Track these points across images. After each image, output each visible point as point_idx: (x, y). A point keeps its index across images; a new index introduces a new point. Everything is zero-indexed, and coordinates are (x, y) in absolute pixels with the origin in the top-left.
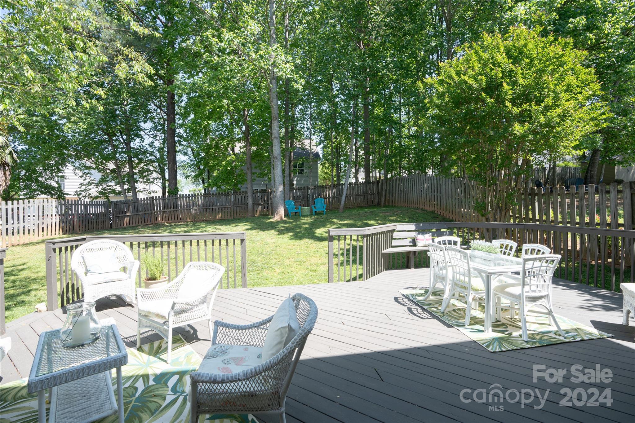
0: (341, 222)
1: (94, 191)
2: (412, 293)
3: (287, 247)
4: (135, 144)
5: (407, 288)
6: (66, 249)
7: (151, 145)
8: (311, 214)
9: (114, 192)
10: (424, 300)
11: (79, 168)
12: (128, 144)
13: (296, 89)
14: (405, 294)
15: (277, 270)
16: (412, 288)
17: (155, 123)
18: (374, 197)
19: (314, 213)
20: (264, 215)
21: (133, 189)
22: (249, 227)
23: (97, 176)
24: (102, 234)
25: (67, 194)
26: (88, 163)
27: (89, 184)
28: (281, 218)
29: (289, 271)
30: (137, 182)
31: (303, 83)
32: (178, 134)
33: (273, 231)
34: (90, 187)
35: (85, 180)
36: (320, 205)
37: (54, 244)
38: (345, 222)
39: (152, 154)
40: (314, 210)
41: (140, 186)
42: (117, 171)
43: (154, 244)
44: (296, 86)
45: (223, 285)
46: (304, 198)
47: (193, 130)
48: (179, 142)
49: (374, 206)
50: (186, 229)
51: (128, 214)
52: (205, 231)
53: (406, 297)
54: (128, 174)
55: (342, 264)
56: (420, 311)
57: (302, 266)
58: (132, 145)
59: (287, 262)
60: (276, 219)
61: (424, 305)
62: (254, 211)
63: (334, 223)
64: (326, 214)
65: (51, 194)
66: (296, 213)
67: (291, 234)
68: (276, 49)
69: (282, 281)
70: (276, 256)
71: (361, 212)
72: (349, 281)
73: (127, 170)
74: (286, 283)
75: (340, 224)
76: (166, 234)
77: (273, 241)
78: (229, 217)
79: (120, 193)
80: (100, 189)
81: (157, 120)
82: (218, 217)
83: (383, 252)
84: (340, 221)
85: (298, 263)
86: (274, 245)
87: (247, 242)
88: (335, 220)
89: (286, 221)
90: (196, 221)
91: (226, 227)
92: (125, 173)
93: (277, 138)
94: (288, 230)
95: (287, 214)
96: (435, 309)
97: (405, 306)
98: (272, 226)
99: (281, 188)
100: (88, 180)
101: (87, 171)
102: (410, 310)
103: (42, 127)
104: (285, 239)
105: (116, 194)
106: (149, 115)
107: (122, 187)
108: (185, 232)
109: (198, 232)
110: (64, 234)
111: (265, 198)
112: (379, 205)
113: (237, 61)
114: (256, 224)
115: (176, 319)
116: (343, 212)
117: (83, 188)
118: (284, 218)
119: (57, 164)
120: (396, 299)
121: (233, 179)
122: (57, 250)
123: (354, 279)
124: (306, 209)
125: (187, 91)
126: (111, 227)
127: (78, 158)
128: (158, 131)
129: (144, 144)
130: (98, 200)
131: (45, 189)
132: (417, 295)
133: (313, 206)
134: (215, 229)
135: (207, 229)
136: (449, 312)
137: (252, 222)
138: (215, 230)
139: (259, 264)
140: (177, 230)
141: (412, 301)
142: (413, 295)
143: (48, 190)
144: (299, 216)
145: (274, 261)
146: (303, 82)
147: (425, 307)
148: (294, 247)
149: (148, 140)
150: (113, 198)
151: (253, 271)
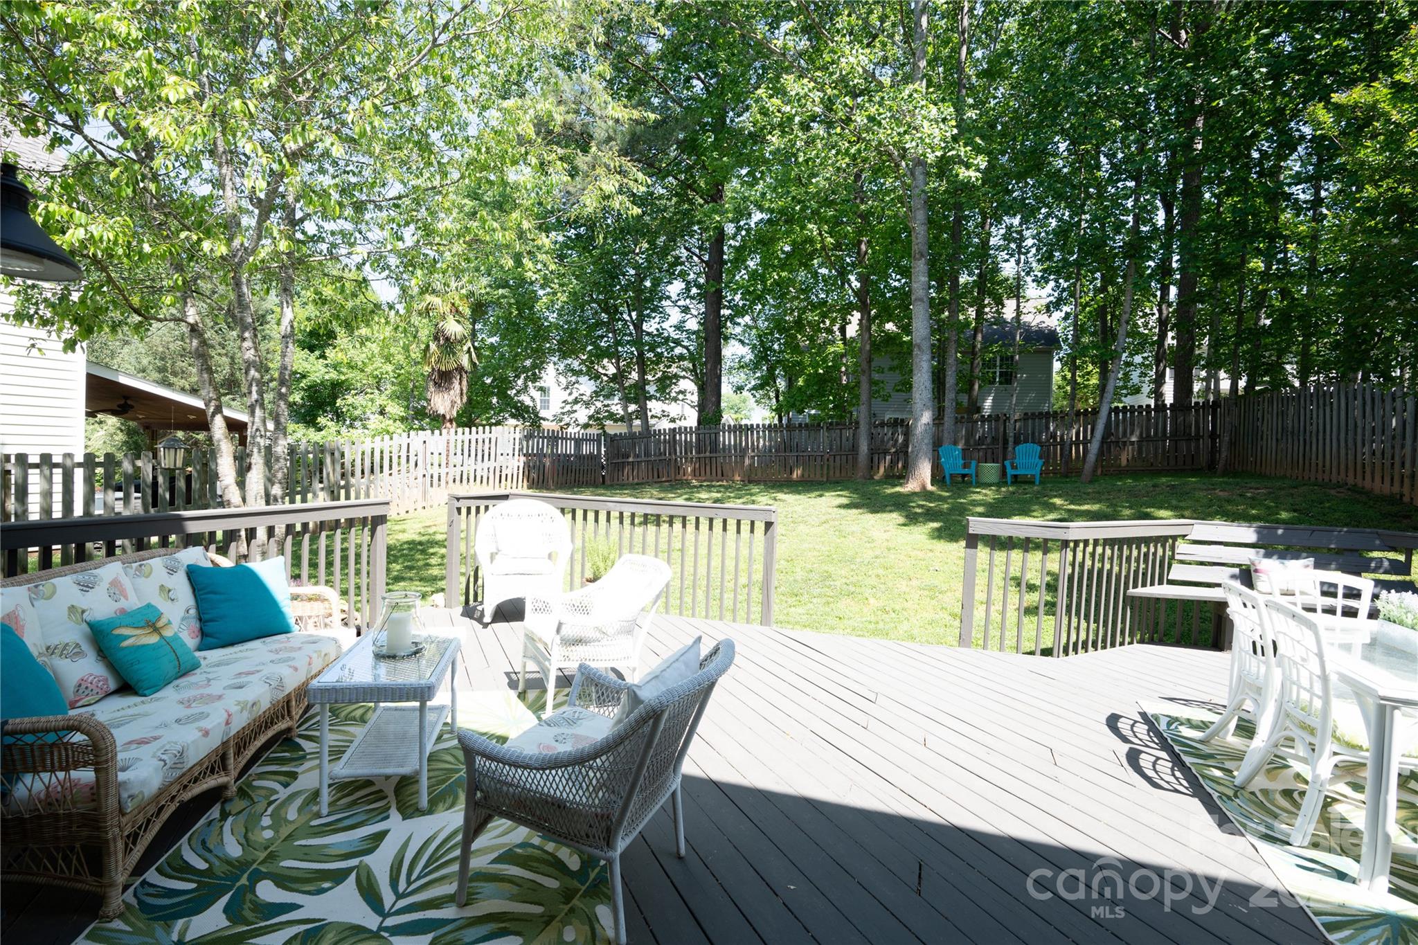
0: (1072, 507)
1: (582, 415)
2: (1175, 714)
3: (913, 554)
4: (650, 326)
5: (1171, 699)
6: (478, 509)
7: (679, 327)
8: (1003, 480)
9: (611, 416)
10: (1201, 742)
11: (564, 373)
12: (638, 327)
13: (962, 182)
14: (1150, 711)
15: (872, 600)
16: (1187, 702)
17: (688, 283)
18: (1197, 447)
19: (1009, 479)
20: (893, 476)
21: (643, 413)
22: (845, 501)
23: (587, 386)
24: (581, 493)
25: (544, 419)
26: (576, 365)
27: (576, 401)
28: (924, 487)
29: (897, 607)
30: (650, 398)
31: (983, 165)
32: (729, 302)
33: (895, 515)
34: (575, 407)
35: (570, 394)
36: (1028, 459)
37: (458, 499)
38: (1086, 507)
39: (678, 342)
40: (1010, 472)
41: (654, 406)
42: (619, 377)
43: (658, 520)
44: (963, 173)
45: (752, 617)
46: (994, 439)
47: (749, 293)
48: (731, 318)
49: (1195, 472)
50: (719, 495)
51: (631, 459)
52: (753, 502)
53: (1149, 721)
54: (635, 385)
55: (1031, 611)
56: (1165, 766)
57: (933, 602)
58: (645, 327)
59: (903, 585)
60: (911, 486)
61: (1185, 753)
62: (872, 466)
63: (1052, 508)
64: (1041, 483)
65: (524, 418)
66: (964, 476)
67: (936, 525)
68: (910, 96)
69: (872, 626)
70: (881, 572)
71: (1145, 483)
72: (1032, 653)
73: (635, 376)
74: (875, 633)
75: (1069, 511)
76: (680, 501)
77: (886, 536)
78: (818, 478)
79: (622, 419)
80: (592, 411)
81: (692, 276)
82: (795, 476)
83: (1131, 591)
84: (1072, 503)
85: (926, 593)
86: (885, 544)
87: (778, 529)
88: (1058, 501)
89: (932, 493)
90: (750, 482)
91: (797, 497)
92: (631, 382)
93: (921, 300)
94: (930, 515)
95: (937, 477)
96: (1218, 773)
97: (1125, 739)
98: (900, 504)
99: (926, 418)
100: (575, 394)
101: (574, 379)
102: (1133, 758)
103: (510, 305)
104: (920, 534)
105: (616, 421)
106: (679, 268)
107: (625, 408)
108: (716, 501)
109: (738, 504)
110: (529, 488)
111: (901, 439)
112: (1210, 468)
113: (822, 139)
114: (863, 495)
115: (564, 651)
116: (1091, 482)
117: (568, 408)
118: (930, 487)
119: (534, 366)
120: (1113, 722)
121: (831, 393)
122: (464, 511)
123: (1047, 652)
124: (990, 470)
125: (730, 215)
126: (604, 482)
127: (564, 356)
128: (692, 298)
129: (665, 325)
130: (589, 431)
131: (517, 408)
132: (1190, 723)
133: (1007, 463)
134: (775, 499)
135: (759, 498)
136: (1265, 792)
137: (855, 491)
138: (771, 502)
139: (838, 583)
140: (704, 495)
141: (1159, 735)
142: (1173, 720)
143: (521, 412)
144: (970, 484)
145: (873, 581)
146: (982, 161)
147: (1188, 760)
148: (930, 554)
149: (675, 316)
150: (613, 428)
151: (820, 596)
